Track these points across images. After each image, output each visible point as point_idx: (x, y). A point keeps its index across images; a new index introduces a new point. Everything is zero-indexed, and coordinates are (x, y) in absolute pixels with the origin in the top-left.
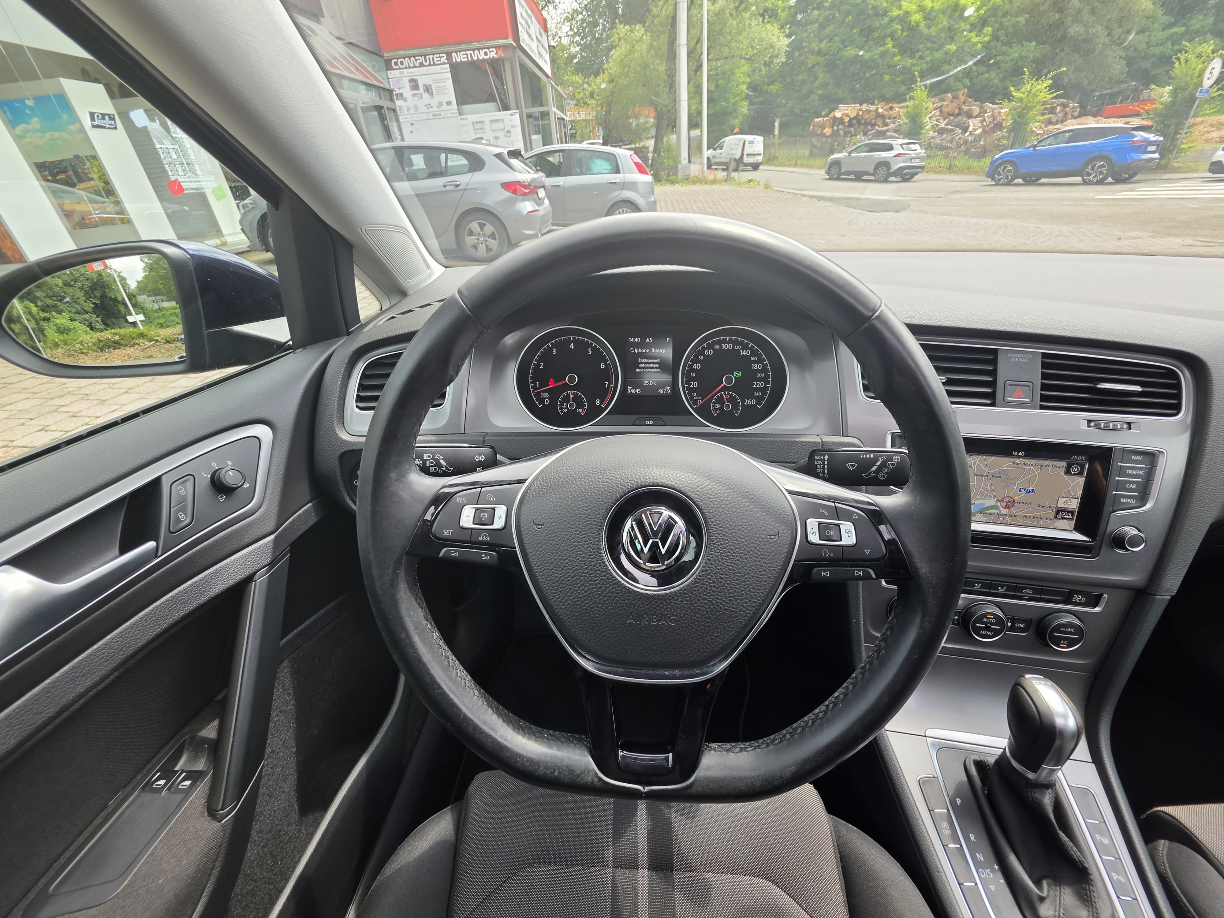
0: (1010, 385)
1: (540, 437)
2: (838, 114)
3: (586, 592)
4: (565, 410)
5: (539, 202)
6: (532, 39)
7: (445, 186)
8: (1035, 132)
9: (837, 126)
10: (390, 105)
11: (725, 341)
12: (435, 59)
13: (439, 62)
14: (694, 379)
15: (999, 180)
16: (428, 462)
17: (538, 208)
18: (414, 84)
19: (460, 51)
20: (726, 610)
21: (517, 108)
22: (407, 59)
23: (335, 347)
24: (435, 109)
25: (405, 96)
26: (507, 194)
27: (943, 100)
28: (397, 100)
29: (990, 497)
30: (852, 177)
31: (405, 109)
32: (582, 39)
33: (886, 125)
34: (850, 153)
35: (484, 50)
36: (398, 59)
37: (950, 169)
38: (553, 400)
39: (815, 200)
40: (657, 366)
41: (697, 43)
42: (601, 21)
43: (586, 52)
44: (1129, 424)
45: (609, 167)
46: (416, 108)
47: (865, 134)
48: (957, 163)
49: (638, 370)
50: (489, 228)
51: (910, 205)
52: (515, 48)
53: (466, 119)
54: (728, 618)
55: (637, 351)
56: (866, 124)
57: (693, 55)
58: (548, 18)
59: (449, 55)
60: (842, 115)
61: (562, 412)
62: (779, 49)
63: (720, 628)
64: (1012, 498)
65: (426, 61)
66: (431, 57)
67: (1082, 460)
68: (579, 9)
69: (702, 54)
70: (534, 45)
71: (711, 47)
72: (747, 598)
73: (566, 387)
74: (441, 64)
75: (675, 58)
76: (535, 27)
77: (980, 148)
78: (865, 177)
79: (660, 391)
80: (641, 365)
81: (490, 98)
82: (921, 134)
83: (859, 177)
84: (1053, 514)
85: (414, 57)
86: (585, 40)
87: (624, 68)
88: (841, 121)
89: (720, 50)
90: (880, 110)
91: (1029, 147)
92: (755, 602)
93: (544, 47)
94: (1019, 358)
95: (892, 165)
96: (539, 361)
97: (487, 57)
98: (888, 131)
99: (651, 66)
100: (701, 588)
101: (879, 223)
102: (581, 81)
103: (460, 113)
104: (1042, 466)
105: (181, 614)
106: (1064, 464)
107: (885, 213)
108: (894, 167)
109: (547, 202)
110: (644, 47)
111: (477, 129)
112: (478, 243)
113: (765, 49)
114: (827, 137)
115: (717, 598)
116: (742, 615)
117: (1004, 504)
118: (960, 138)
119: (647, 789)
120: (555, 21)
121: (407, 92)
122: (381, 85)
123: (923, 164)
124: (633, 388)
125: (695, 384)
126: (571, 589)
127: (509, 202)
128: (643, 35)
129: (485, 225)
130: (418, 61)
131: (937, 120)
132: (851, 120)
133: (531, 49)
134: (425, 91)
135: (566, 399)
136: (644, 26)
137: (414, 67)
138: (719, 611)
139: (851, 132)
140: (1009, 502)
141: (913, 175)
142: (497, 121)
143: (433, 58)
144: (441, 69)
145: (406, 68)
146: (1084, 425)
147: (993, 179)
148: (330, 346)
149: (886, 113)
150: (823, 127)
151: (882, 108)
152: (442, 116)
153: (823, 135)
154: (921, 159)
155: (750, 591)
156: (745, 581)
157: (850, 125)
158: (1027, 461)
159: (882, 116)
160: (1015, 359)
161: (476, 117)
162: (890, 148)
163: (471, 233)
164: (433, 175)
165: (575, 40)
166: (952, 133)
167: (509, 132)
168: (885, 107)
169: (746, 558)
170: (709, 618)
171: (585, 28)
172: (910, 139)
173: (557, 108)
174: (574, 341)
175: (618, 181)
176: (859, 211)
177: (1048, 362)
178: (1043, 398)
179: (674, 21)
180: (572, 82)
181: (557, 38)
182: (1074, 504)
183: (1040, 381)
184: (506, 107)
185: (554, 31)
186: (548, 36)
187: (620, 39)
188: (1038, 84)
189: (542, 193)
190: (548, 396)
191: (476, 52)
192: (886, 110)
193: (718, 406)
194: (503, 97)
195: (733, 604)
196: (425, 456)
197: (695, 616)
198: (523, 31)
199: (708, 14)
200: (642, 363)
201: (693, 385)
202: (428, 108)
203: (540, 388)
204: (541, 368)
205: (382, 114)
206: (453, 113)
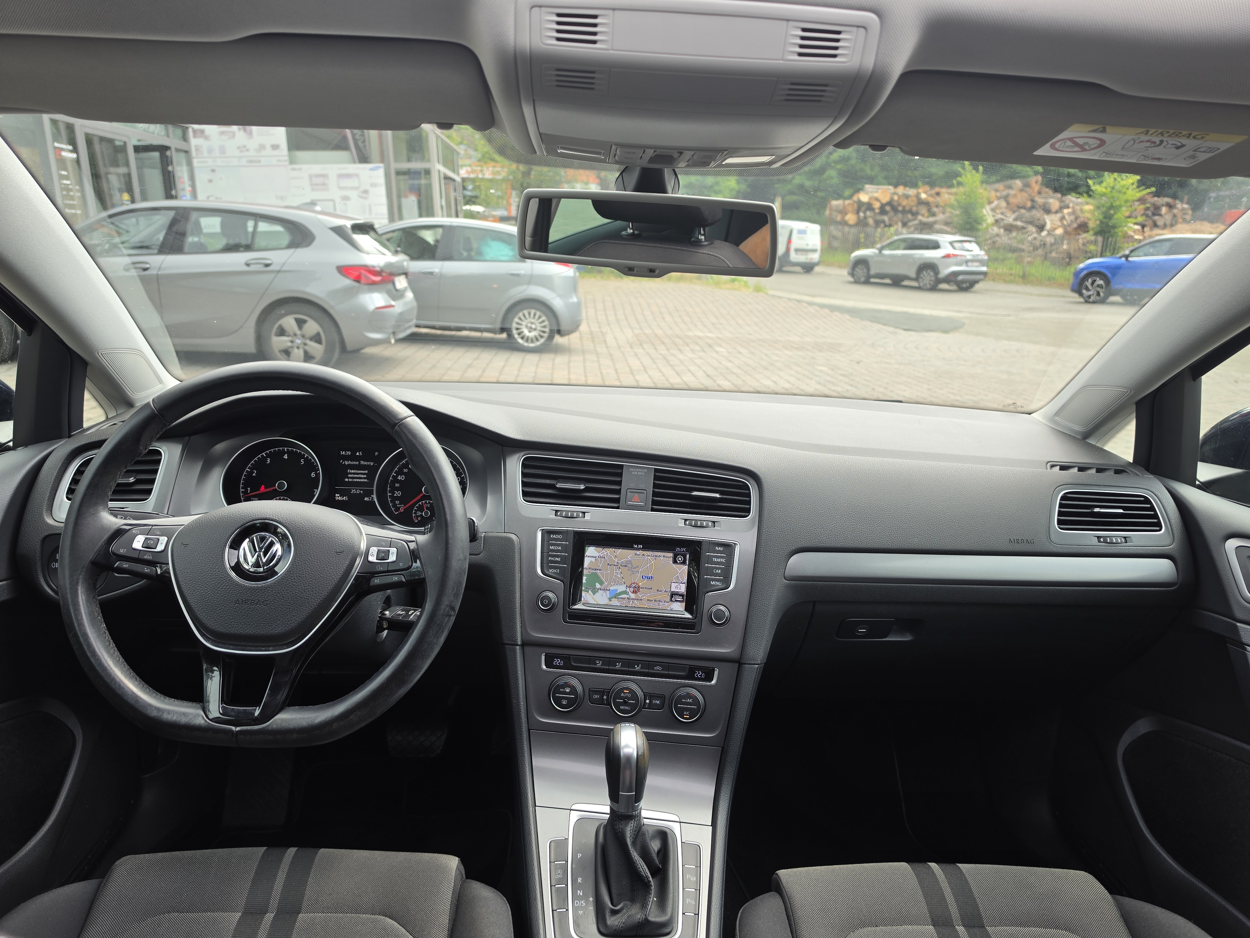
0: (630, 492)
2: (864, 197)
3: (209, 586)
5: (397, 295)
7: (248, 265)
8: (1132, 237)
9: (865, 212)
10: (181, 145)
14: (398, 489)
15: (1089, 297)
17: (393, 303)
20: (301, 597)
21: (382, 161)
23: (56, 446)
24: (252, 153)
25: (207, 133)
26: (347, 282)
27: (1010, 187)
28: (195, 137)
29: (621, 584)
30: (888, 281)
31: (204, 150)
33: (934, 215)
34: (881, 250)
37: (1025, 278)
39: (827, 311)
40: (365, 476)
44: (714, 522)
45: (511, 253)
46: (222, 150)
47: (904, 225)
48: (1033, 271)
49: (346, 480)
50: (312, 327)
51: (964, 324)
53: (300, 169)
54: (303, 603)
55: (347, 463)
56: (904, 212)
60: (870, 198)
63: (297, 610)
64: (637, 584)
67: (683, 551)
72: (316, 591)
73: (276, 493)
77: (1060, 253)
78: (906, 283)
79: (366, 499)
80: (350, 476)
82: (978, 230)
83: (897, 282)
84: (669, 597)
88: (869, 207)
90: (923, 196)
91: (1121, 257)
92: (322, 593)
94: (638, 472)
95: (941, 268)
96: (251, 469)
98: (935, 222)
100: (285, 582)
101: (916, 348)
103: (292, 161)
104: (656, 556)
106: (671, 555)
107: (927, 334)
108: (945, 272)
109: (410, 295)
111: (317, 185)
112: (292, 347)
114: (850, 226)
115: (296, 589)
116: (312, 601)
117: (632, 589)
118: (1035, 239)
119: (238, 729)
123: (984, 269)
124: (340, 496)
125: (398, 494)
126: (200, 584)
127: (348, 293)
129: (305, 322)
131: (1002, 214)
132: (883, 207)
134: (239, 129)
138: (297, 598)
139: (883, 222)
140: (635, 587)
141: (972, 284)
142: (348, 176)
146: (681, 524)
147: (1081, 294)
148: (51, 445)
149: (931, 200)
150: (843, 212)
151: (925, 192)
152: (261, 164)
153: (845, 223)
154: (982, 262)
155: (318, 586)
156: (316, 579)
157: (883, 211)
158: (646, 553)
159: (926, 204)
160: (635, 472)
161: (317, 169)
162: (936, 246)
163: (282, 332)
164: (231, 247)
166: (1024, 231)
167: (366, 192)
168: (930, 192)
169: (318, 565)
170: (290, 603)
172: (964, 235)
173: (445, 165)
174: (288, 452)
175: (522, 272)
176: (891, 329)
177: (659, 476)
178: (654, 503)
182: (683, 589)
183: (652, 489)
184: (364, 159)
188: (1122, 179)
189: (401, 283)
192: (932, 196)
193: (419, 513)
194: (361, 145)
195: (307, 594)
197: (280, 601)
200: (351, 474)
201: (397, 494)
202: (241, 151)
203: (250, 493)
204: (254, 475)
205: (167, 157)
206: (280, 161)
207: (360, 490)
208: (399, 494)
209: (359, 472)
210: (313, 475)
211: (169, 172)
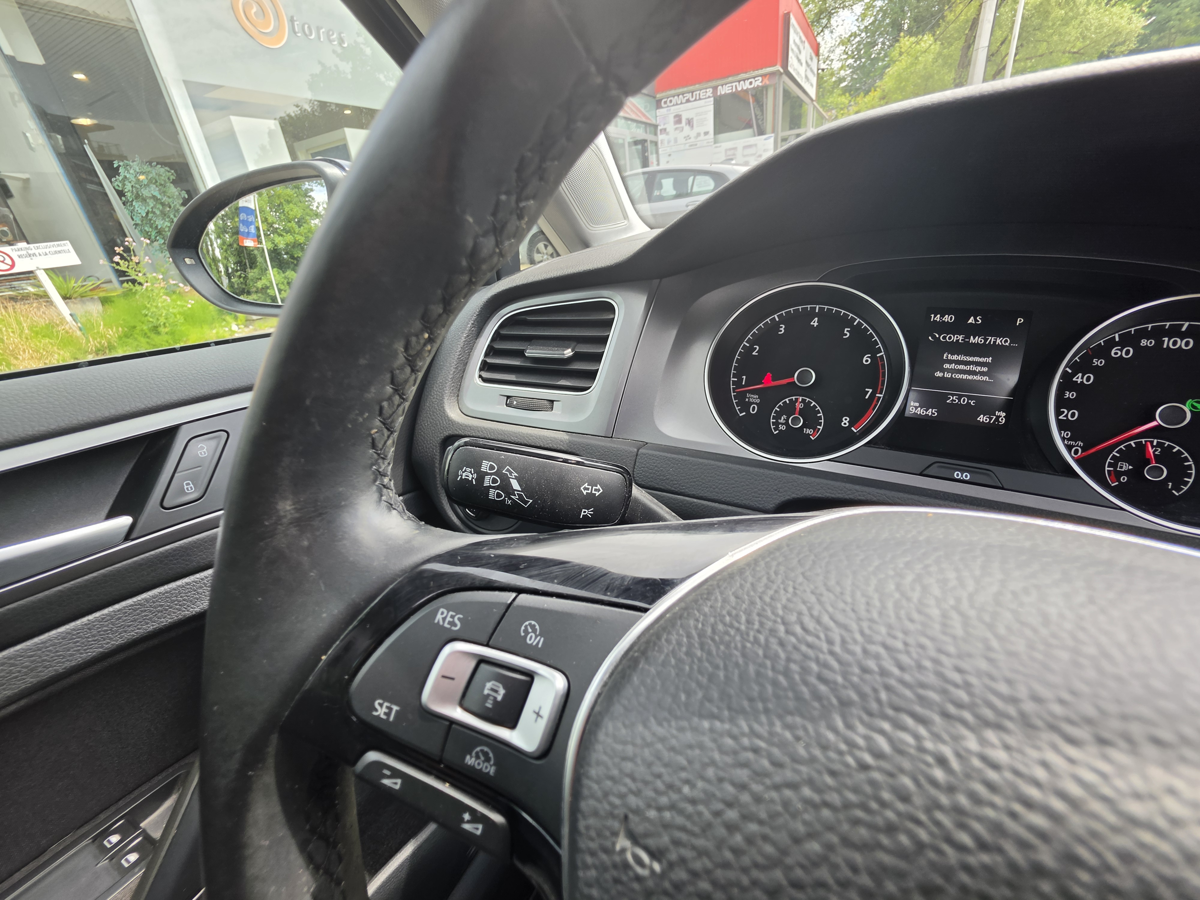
1: (730, 465)
4: (782, 428)
6: (801, 64)
10: (653, 139)
11: (1175, 332)
12: (701, 94)
13: (704, 97)
14: (1070, 404)
16: (487, 478)
18: (678, 119)
19: (726, 84)
21: (773, 132)
22: (676, 97)
24: (692, 140)
25: (668, 130)
28: (660, 134)
31: (666, 142)
32: (855, 62)
35: (750, 80)
36: (668, 98)
38: (765, 408)
40: (985, 369)
41: (1002, 43)
42: (881, 40)
43: (857, 74)
46: (676, 140)
49: (939, 374)
52: (781, 74)
53: (722, 142)
55: (942, 338)
57: (993, 58)
58: (822, 43)
59: (715, 88)
61: (775, 429)
62: (1128, 34)
65: (692, 97)
66: (698, 92)
68: (857, 32)
69: (1007, 54)
70: (802, 70)
71: (1022, 45)
73: (793, 389)
74: (706, 98)
75: (969, 64)
76: (807, 51)
79: (982, 418)
80: (946, 366)
81: (749, 126)
85: (683, 94)
86: (858, 62)
87: (901, 83)
89: (1035, 47)
93: (812, 71)
96: (752, 343)
97: (752, 86)
99: (936, 77)
102: (847, 102)
103: (716, 141)
105: (151, 627)
110: (930, 57)
113: (1105, 37)
120: (829, 45)
121: (670, 126)
122: (648, 121)
124: (921, 406)
125: (1069, 415)
128: (931, 45)
130: (686, 98)
133: (798, 73)
134: (686, 124)
135: (789, 409)
136: (934, 35)
137: (681, 103)
142: (750, 146)
143: (699, 94)
144: (706, 102)
145: (674, 105)
152: (697, 146)
161: (729, 145)
164: (678, 196)
165: (847, 64)
171: (861, 50)
174: (822, 313)
179: (975, 23)
180: (837, 104)
181: (828, 62)
184: (761, 132)
185: (826, 56)
186: (819, 61)
187: (901, 54)
190: (758, 401)
191: (742, 82)
193: (1124, 466)
194: (760, 123)
196: (485, 466)
198: (793, 57)
199: (1024, 8)
200: (950, 362)
201: (1066, 416)
202: (686, 140)
203: (747, 385)
204: (754, 353)
205: (645, 147)
206: (708, 142)
207: (969, 398)
208: (1073, 415)
209: (971, 359)
210: (867, 361)
211: (646, 156)
